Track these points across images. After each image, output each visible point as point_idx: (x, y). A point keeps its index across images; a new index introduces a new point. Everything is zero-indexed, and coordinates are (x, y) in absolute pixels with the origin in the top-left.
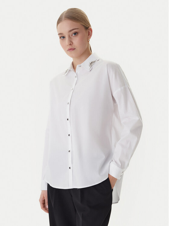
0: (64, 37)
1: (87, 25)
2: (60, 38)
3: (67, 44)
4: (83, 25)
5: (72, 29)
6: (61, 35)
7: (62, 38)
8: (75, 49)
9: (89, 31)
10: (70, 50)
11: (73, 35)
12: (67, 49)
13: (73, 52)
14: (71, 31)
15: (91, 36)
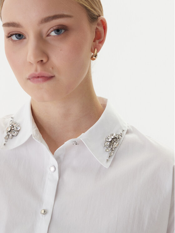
0: (20, 36)
1: (95, 9)
2: (9, 36)
3: (28, 60)
4: (86, 8)
5: (52, 14)
6: (12, 29)
7: (14, 38)
8: (51, 77)
9: (97, 29)
10: (35, 78)
11: (53, 34)
12: (27, 75)
13: (46, 85)
14: (47, 20)
15: (102, 42)
